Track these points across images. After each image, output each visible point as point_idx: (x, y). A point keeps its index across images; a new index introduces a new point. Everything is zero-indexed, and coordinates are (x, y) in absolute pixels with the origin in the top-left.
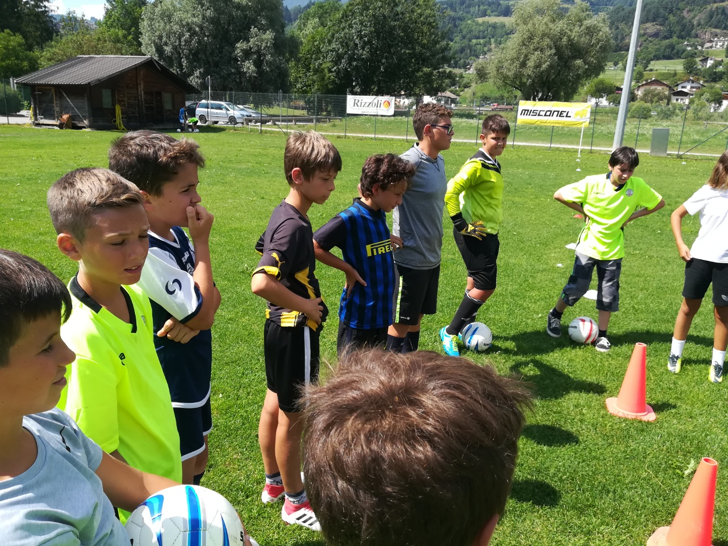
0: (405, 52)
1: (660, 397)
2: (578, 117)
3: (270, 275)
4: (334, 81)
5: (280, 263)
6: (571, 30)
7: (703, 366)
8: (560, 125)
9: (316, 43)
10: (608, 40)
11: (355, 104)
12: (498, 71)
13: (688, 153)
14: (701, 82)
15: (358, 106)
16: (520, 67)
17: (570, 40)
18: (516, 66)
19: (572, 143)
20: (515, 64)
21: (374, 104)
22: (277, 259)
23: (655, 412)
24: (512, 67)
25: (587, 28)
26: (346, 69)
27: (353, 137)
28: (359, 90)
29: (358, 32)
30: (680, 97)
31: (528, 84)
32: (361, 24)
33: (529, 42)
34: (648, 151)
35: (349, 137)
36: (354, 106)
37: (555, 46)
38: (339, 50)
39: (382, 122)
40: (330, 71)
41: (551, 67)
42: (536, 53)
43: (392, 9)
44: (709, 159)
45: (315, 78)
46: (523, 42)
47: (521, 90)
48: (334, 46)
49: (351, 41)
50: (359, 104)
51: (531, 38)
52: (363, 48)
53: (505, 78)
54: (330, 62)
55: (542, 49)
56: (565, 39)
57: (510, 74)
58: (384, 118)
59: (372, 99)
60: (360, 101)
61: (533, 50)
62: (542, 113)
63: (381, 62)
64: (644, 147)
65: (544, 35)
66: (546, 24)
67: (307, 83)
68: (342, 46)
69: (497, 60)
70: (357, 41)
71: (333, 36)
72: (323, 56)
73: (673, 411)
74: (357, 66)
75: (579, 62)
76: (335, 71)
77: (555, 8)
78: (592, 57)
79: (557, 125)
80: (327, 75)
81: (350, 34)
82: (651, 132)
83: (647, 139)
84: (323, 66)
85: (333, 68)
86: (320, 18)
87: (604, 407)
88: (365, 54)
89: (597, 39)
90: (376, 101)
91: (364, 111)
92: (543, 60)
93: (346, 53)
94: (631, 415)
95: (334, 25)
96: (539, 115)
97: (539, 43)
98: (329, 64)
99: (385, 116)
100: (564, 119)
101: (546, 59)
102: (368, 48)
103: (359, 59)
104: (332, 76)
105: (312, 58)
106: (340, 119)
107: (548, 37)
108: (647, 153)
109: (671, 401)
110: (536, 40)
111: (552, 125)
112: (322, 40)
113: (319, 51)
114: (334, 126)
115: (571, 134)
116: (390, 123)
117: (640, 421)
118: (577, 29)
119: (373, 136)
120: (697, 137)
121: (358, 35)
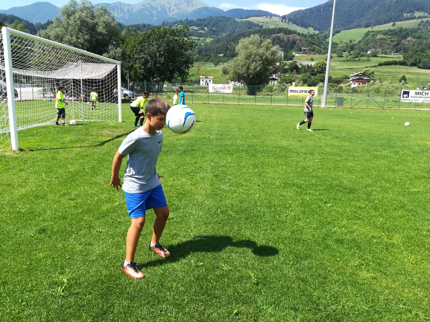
4: (143, 75)
6: (266, 53)
12: (234, 71)
15: (214, 89)
16: (247, 69)
17: (266, 57)
20: (244, 68)
21: (222, 88)
25: (272, 52)
26: (151, 68)
30: (273, 81)
33: (249, 57)
35: (210, 103)
36: (212, 88)
37: (261, 60)
38: (147, 58)
40: (140, 69)
41: (260, 69)
42: (253, 63)
46: (246, 58)
53: (238, 74)
55: (256, 61)
56: (264, 57)
57: (241, 72)
58: (227, 94)
61: (252, 61)
63: (169, 64)
65: (256, 55)
66: (256, 49)
74: (158, 67)
75: (271, 67)
76: (143, 68)
77: (258, 42)
80: (139, 71)
84: (136, 66)
85: (141, 67)
88: (162, 60)
89: (277, 57)
90: (223, 86)
92: (257, 66)
96: (297, 92)
102: (163, 57)
103: (160, 63)
104: (142, 71)
110: (253, 57)
118: (268, 52)
119: (222, 103)
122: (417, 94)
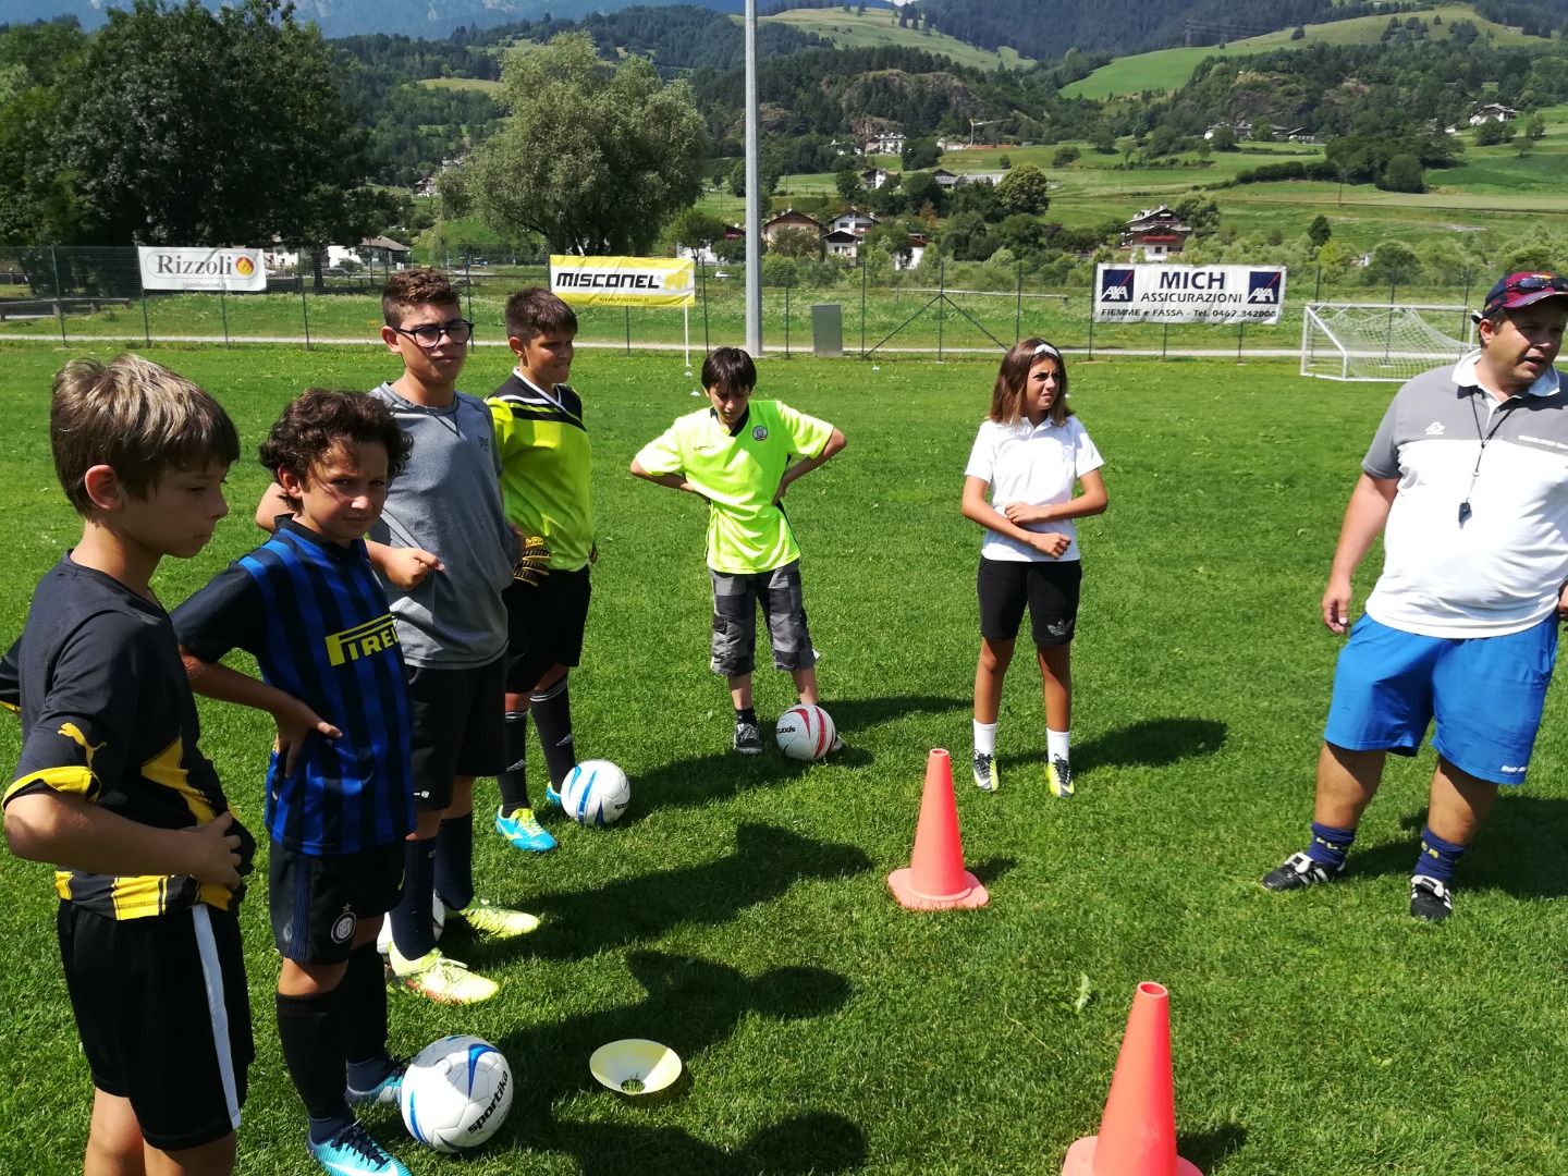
0: (268, 150)
1: (982, 850)
2: (673, 288)
3: (65, 792)
4: (93, 216)
5: (90, 753)
6: (625, 112)
7: (1032, 766)
8: (641, 304)
9: (30, 124)
10: (699, 135)
11: (160, 267)
12: (490, 192)
13: (878, 350)
14: (872, 215)
15: (170, 271)
16: (536, 186)
18: (528, 184)
19: (668, 340)
20: (524, 179)
21: (212, 267)
22: (81, 739)
23: (983, 884)
24: (519, 185)
25: (657, 109)
26: (122, 186)
27: (171, 345)
28: (164, 235)
29: (141, 100)
30: (840, 245)
31: (558, 220)
32: (147, 81)
33: (546, 134)
34: (811, 349)
35: (158, 346)
36: (161, 271)
37: (601, 143)
38: (95, 140)
39: (237, 307)
40: (79, 190)
41: (598, 185)
42: (564, 157)
43: (221, 50)
44: (915, 359)
45: (40, 206)
46: (533, 134)
47: (545, 233)
48: (80, 130)
49: (125, 121)
50: (173, 266)
51: (548, 125)
52: (161, 138)
53: (508, 207)
54: (76, 168)
55: (575, 149)
56: (617, 129)
57: (518, 199)
58: (240, 297)
59: (207, 255)
60: (175, 260)
61: (558, 150)
62: (599, 280)
63: (211, 169)
64: (801, 341)
65: (574, 121)
66: (574, 98)
67: (20, 220)
68: (104, 132)
69: (483, 171)
70: (142, 121)
71: (74, 108)
72: (55, 155)
73: (1014, 873)
74: (149, 179)
75: (651, 176)
76: (94, 190)
77: (588, 66)
78: (676, 167)
79: (635, 304)
80: (75, 200)
81: (119, 104)
82: (808, 313)
83: (802, 326)
84: (59, 178)
85: (85, 182)
86: (30, 64)
87: (890, 897)
88: (168, 150)
89: (678, 131)
90: (215, 259)
91: (188, 281)
92: (581, 173)
93: (116, 148)
94: (945, 902)
95: (73, 82)
96: (595, 285)
97: (566, 137)
98: (74, 175)
99: (242, 293)
100: (646, 292)
101: (586, 169)
102: (173, 138)
103: (154, 162)
104: (88, 202)
105: (23, 159)
106: (126, 303)
107: (583, 124)
108: (809, 354)
109: (1006, 853)
110: (560, 130)
111: (625, 304)
112: (46, 117)
113: (40, 143)
114: (112, 318)
115: (663, 321)
116: (260, 307)
117: (965, 912)
118: (637, 110)
119: (221, 339)
120: (885, 318)
121: (142, 108)
122: (1170, 285)
